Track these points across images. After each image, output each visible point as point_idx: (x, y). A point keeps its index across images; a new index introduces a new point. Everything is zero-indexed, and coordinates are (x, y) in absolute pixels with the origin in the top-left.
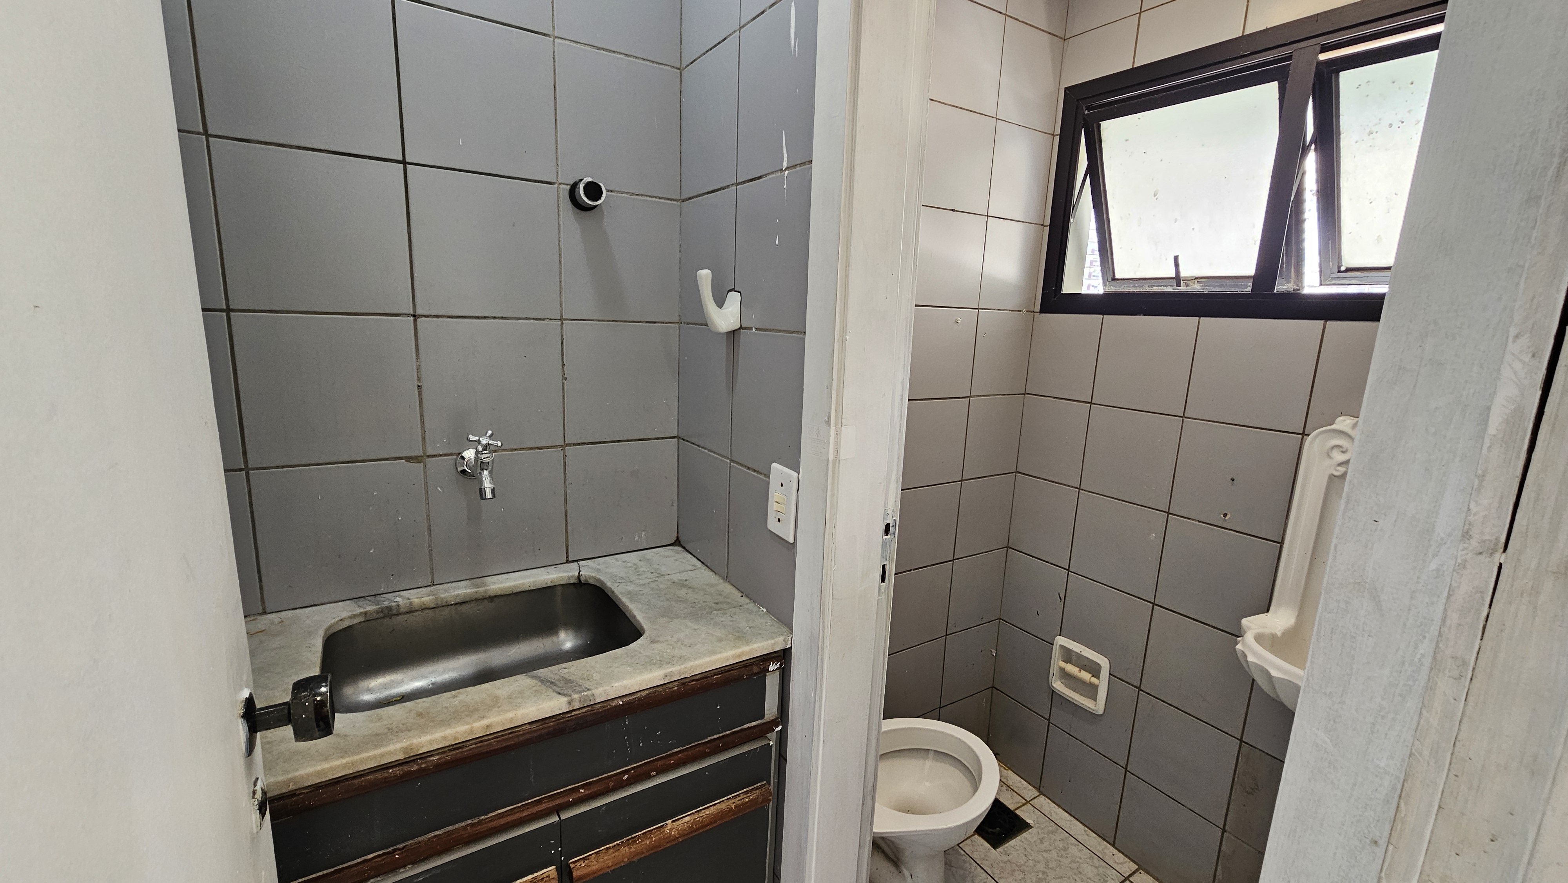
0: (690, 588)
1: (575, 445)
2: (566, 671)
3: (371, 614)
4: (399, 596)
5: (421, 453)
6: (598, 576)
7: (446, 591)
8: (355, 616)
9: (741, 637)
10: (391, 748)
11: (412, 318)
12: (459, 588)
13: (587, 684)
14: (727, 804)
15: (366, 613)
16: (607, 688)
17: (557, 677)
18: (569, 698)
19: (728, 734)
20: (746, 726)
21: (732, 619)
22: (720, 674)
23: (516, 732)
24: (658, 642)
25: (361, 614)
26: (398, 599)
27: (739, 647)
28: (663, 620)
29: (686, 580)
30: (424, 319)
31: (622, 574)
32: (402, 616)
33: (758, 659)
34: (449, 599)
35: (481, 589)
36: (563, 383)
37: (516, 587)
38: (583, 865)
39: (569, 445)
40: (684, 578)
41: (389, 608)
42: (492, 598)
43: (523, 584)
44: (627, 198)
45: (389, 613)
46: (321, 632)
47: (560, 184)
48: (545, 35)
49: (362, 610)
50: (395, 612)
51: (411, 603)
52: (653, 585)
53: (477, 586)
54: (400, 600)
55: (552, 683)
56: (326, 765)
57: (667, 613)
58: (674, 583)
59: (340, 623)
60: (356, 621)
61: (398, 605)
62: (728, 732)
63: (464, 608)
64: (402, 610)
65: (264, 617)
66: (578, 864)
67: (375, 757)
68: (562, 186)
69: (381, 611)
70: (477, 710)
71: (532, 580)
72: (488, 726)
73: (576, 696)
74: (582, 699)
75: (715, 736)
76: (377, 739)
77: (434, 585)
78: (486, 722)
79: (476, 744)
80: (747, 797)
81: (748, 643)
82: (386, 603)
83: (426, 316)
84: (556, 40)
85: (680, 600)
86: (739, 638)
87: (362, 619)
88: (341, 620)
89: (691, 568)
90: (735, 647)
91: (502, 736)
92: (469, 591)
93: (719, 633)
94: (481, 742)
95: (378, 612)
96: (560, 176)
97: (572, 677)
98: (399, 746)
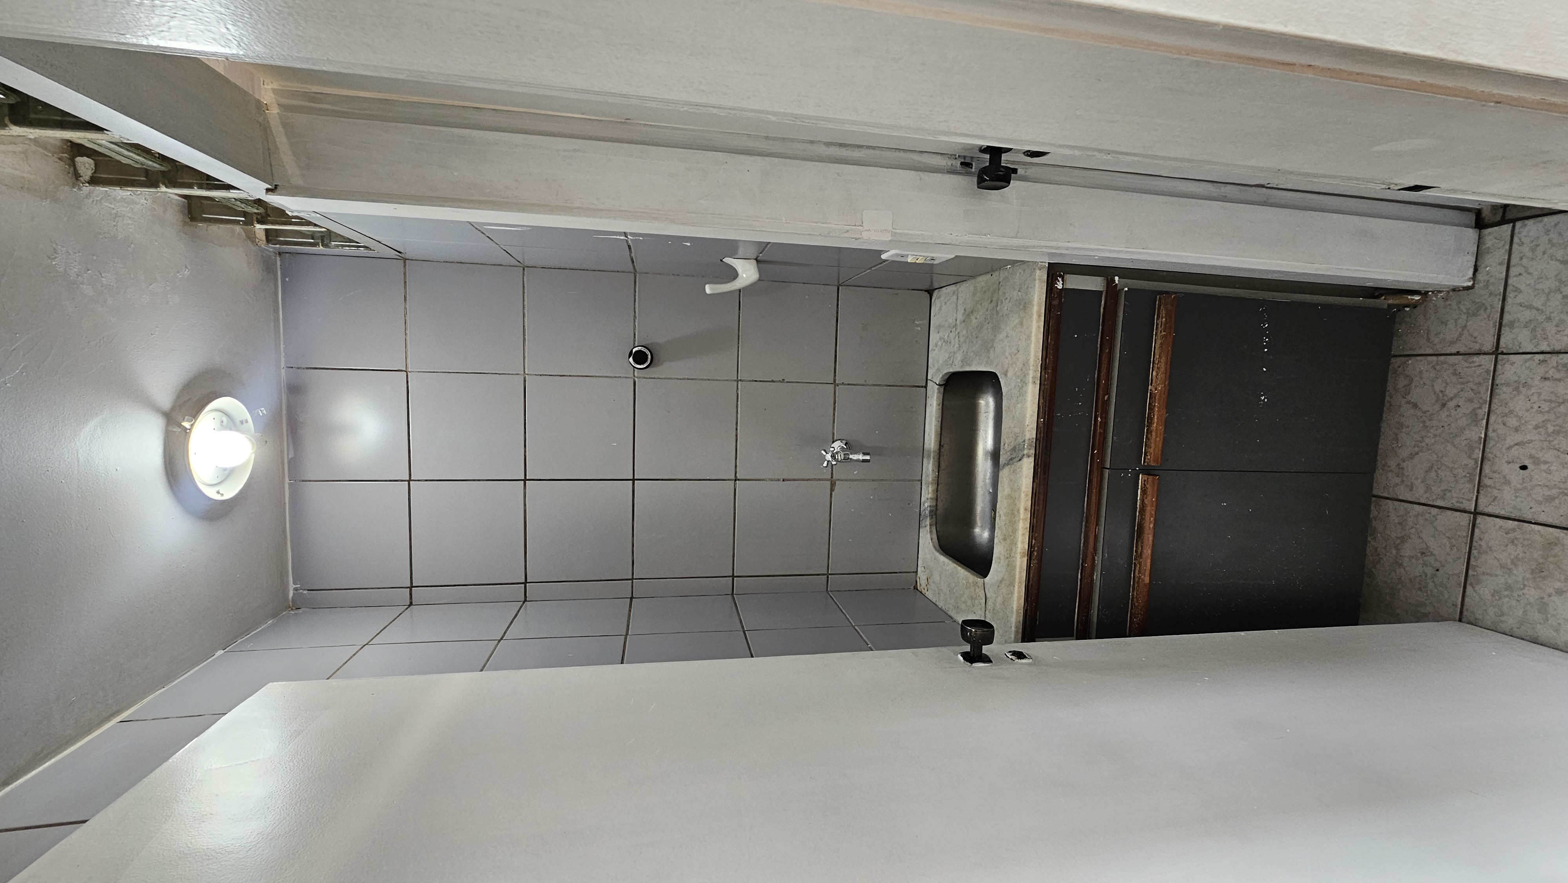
0: (972, 312)
1: (835, 376)
2: (1006, 445)
3: (932, 522)
4: (924, 503)
5: (829, 483)
6: (943, 373)
7: (927, 476)
8: (931, 532)
9: (1024, 305)
10: (1018, 564)
11: (737, 482)
12: (928, 469)
13: (1020, 440)
14: (1159, 338)
15: (930, 525)
16: (1027, 429)
17: (1009, 454)
18: (1025, 456)
19: (1102, 328)
20: (1102, 310)
21: (1008, 300)
22: (1048, 335)
23: (1036, 493)
24: (1007, 371)
25: (930, 528)
26: (926, 505)
27: (1032, 314)
28: (992, 355)
29: (965, 310)
30: (737, 475)
31: (947, 355)
32: (938, 504)
33: (1048, 296)
34: (934, 475)
35: (932, 455)
36: (787, 382)
37: (936, 432)
38: (1149, 457)
39: (835, 380)
40: (963, 311)
41: (931, 511)
42: (941, 446)
43: (935, 426)
44: (639, 322)
45: (934, 512)
46: (937, 554)
47: (634, 376)
48: (525, 381)
49: (928, 527)
50: (934, 509)
51: (931, 499)
52: (962, 339)
53: (929, 456)
54: (927, 505)
55: (1011, 459)
56: (1016, 595)
57: (988, 347)
58: (964, 321)
59: (933, 540)
60: (935, 531)
61: (930, 506)
62: (1101, 327)
63: (943, 465)
64: (935, 504)
65: (918, 573)
66: (1147, 460)
67: (1020, 572)
68: (636, 375)
69: (931, 516)
70: (1013, 510)
71: (934, 419)
72: (1026, 509)
73: (1025, 452)
74: (1029, 447)
75: (1099, 340)
76: (1010, 566)
77: (921, 480)
78: (1022, 511)
79: (1034, 518)
80: (1162, 318)
81: (1030, 303)
82: (927, 512)
83: (736, 474)
84: (526, 373)
85: (980, 327)
86: (1025, 308)
87: (934, 528)
88: (931, 540)
89: (955, 297)
90: (1031, 317)
91: (1035, 501)
92: (931, 462)
93: (1014, 320)
94: (1034, 514)
95: (931, 518)
96: (630, 376)
97: (1013, 444)
98: (1018, 559)
